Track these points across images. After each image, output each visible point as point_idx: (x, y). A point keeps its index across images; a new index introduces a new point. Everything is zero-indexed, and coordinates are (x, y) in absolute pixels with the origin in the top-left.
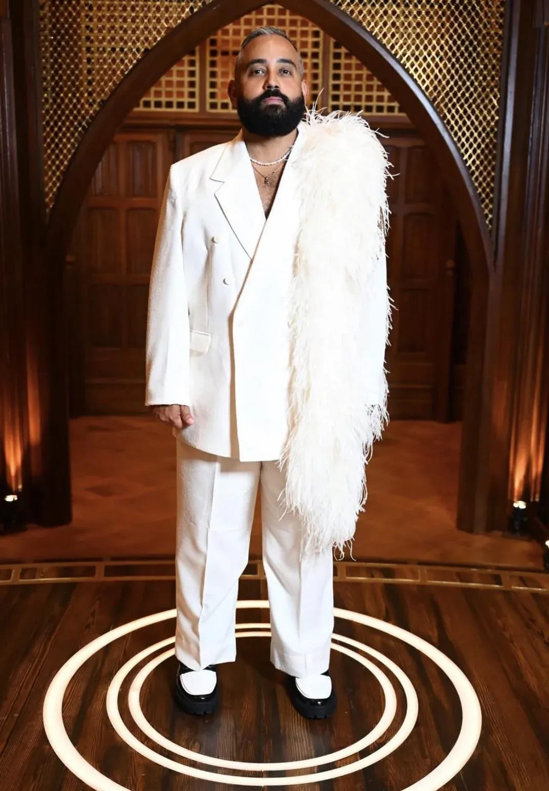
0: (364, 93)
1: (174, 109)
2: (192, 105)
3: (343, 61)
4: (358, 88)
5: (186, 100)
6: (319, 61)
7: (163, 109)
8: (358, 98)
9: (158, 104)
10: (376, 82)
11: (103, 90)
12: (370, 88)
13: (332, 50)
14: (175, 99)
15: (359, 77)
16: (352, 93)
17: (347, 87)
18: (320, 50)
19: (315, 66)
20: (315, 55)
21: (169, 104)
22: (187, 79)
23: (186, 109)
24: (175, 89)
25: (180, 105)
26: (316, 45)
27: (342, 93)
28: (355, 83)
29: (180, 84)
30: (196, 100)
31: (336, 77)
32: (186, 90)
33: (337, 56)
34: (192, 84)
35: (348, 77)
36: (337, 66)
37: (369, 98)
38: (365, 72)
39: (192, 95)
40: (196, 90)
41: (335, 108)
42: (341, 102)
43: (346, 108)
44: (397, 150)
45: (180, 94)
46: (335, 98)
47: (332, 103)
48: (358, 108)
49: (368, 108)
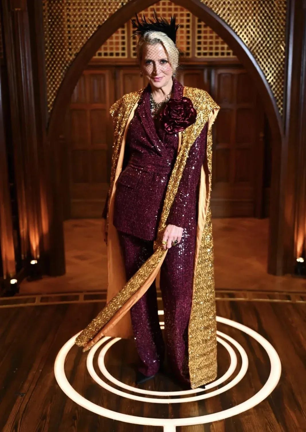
0: (214, 46)
1: (114, 57)
2: (123, 54)
3: (203, 29)
4: (211, 43)
5: (120, 51)
6: (190, 29)
7: (109, 57)
8: (211, 48)
9: (106, 54)
10: (220, 40)
11: (77, 48)
12: (217, 43)
13: (197, 23)
14: (114, 51)
15: (211, 37)
16: (208, 46)
17: (205, 43)
18: (190, 24)
19: (188, 32)
20: (188, 26)
21: (112, 54)
22: (120, 40)
23: (120, 57)
24: (114, 46)
25: (117, 54)
26: (188, 21)
27: (202, 46)
28: (209, 40)
29: (117, 43)
30: (126, 52)
31: (199, 37)
32: (120, 46)
33: (199, 26)
34: (123, 43)
35: (205, 38)
36: (199, 32)
37: (217, 48)
38: (214, 35)
39: (123, 49)
40: (126, 46)
41: (199, 54)
42: (202, 51)
43: (205, 54)
44: (232, 75)
45: (117, 49)
46: (199, 49)
47: (197, 51)
48: (211, 54)
49: (217, 54)
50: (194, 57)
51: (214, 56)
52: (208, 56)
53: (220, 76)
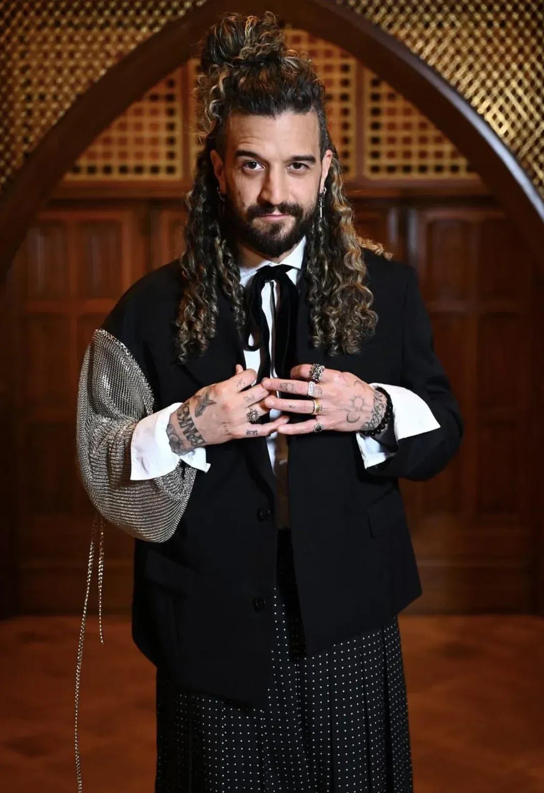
0: (415, 148)
1: (146, 176)
2: (171, 170)
3: (384, 104)
4: (407, 141)
5: (163, 162)
6: (351, 105)
7: (130, 177)
8: (407, 155)
9: (123, 170)
10: (432, 132)
12: (423, 140)
13: (368, 90)
14: (147, 162)
15: (407, 126)
16: (399, 148)
17: (392, 140)
18: (351, 90)
19: (345, 112)
20: (344, 97)
21: (139, 170)
22: (163, 134)
23: (163, 176)
24: (147, 149)
25: (155, 170)
26: (345, 83)
27: (384, 148)
28: (401, 134)
29: (155, 141)
30: (177, 163)
31: (375, 126)
32: (163, 149)
33: (375, 97)
34: (171, 141)
35: (392, 126)
36: (376, 112)
37: (423, 155)
38: (416, 119)
39: (171, 155)
40: (178, 148)
41: (375, 169)
42: (384, 161)
43: (391, 169)
44: (465, 225)
45: (155, 155)
46: (375, 155)
47: (369, 162)
48: (407, 169)
49: (423, 169)
50: (361, 178)
51: (415, 176)
52: (399, 176)
53: (431, 227)
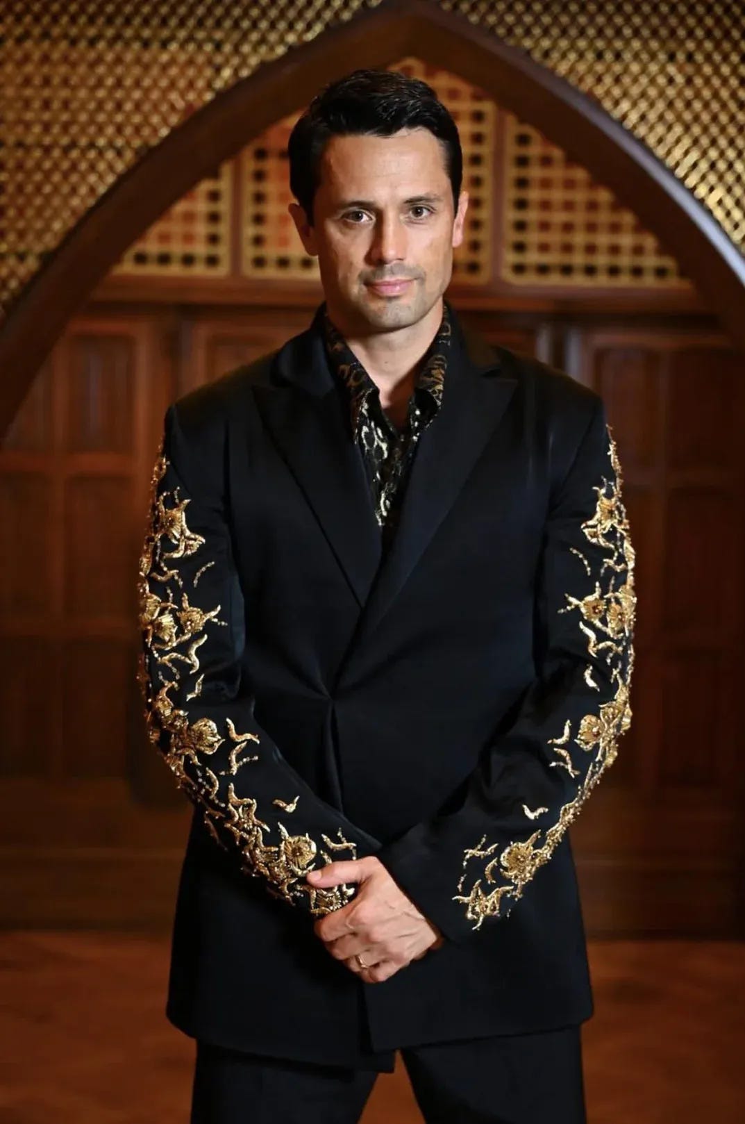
0: (579, 239)
1: (175, 270)
2: (212, 261)
3: (535, 172)
4: (568, 227)
5: (201, 249)
6: (485, 172)
7: (152, 269)
8: (567, 248)
9: (142, 259)
11: (47, 229)
12: (592, 227)
13: (512, 150)
14: (177, 249)
15: (569, 206)
16: (555, 238)
17: (544, 226)
18: (486, 150)
19: (477, 182)
20: (476, 160)
21: (164, 259)
22: (202, 207)
23: (199, 270)
25: (188, 260)
26: (478, 139)
27: (533, 237)
28: (559, 217)
29: (190, 218)
30: (223, 250)
31: (521, 204)
32: (201, 229)
33: (522, 161)
34: (214, 218)
35: (545, 205)
36: (522, 183)
37: (591, 249)
38: (580, 196)
39: (213, 239)
40: (223, 229)
41: (519, 269)
42: (533, 257)
43: (543, 269)
44: (651, 358)
45: (189, 238)
46: (520, 247)
47: (511, 258)
48: (567, 270)
49: (590, 271)
50: (497, 280)
51: (578, 280)
52: (555, 280)
53: (600, 358)
